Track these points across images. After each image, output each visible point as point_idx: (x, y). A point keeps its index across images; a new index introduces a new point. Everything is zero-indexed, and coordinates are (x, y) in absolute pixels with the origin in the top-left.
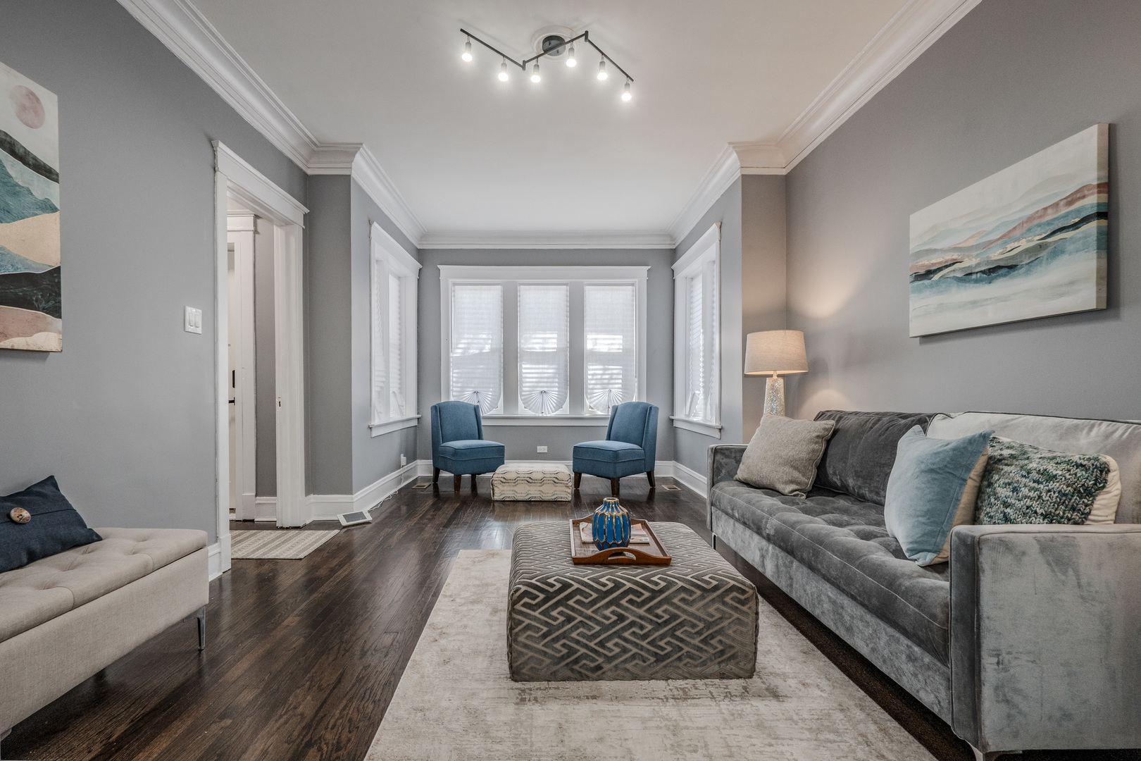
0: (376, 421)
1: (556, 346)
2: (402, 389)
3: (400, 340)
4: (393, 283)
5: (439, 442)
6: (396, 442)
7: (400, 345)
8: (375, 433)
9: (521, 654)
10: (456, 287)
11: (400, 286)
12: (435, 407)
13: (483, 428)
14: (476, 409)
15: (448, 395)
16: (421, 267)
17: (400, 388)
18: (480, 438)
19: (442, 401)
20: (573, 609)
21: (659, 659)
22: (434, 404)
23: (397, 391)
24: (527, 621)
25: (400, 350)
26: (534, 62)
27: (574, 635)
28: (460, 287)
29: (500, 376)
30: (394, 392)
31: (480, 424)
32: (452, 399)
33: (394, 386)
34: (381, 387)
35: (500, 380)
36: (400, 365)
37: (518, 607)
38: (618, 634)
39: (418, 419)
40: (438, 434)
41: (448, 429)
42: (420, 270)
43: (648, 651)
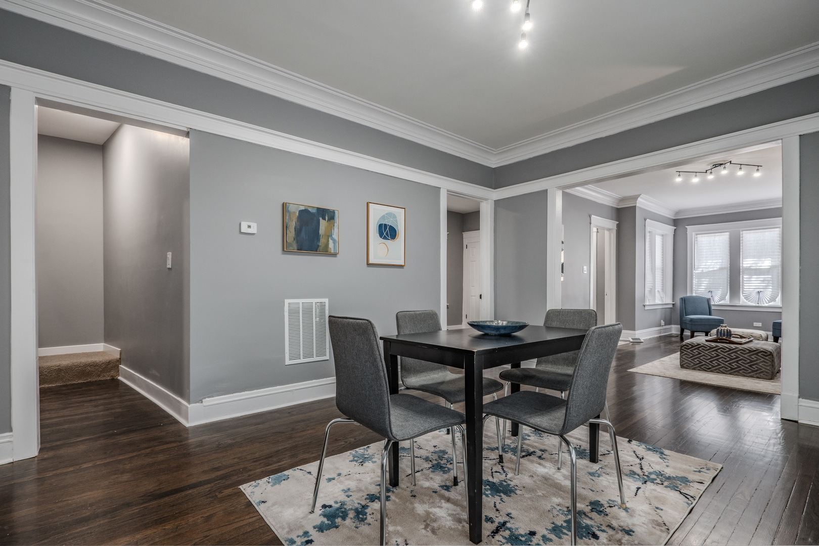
0: (647, 303)
1: (770, 265)
2: (664, 289)
3: (663, 265)
4: (658, 240)
5: (683, 315)
6: (658, 315)
7: (663, 268)
8: (647, 308)
9: (683, 361)
10: (698, 236)
11: (663, 239)
12: (682, 298)
13: (712, 310)
14: (708, 300)
15: (692, 292)
16: (675, 228)
17: (662, 289)
18: (710, 315)
19: (688, 295)
20: (701, 351)
21: (732, 369)
22: (682, 297)
23: (660, 290)
24: (685, 352)
25: (662, 270)
26: (710, 171)
27: (701, 358)
28: (700, 235)
29: (727, 282)
30: (658, 291)
31: (711, 307)
32: (694, 295)
33: (658, 287)
34: (651, 289)
35: (728, 285)
36: (663, 277)
37: (683, 348)
38: (717, 360)
39: (673, 304)
40: (683, 312)
41: (689, 309)
42: (675, 230)
43: (728, 366)
